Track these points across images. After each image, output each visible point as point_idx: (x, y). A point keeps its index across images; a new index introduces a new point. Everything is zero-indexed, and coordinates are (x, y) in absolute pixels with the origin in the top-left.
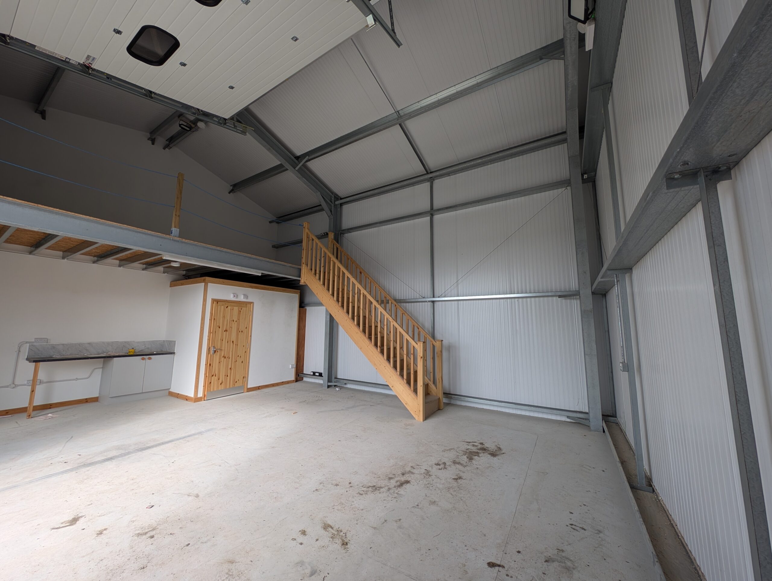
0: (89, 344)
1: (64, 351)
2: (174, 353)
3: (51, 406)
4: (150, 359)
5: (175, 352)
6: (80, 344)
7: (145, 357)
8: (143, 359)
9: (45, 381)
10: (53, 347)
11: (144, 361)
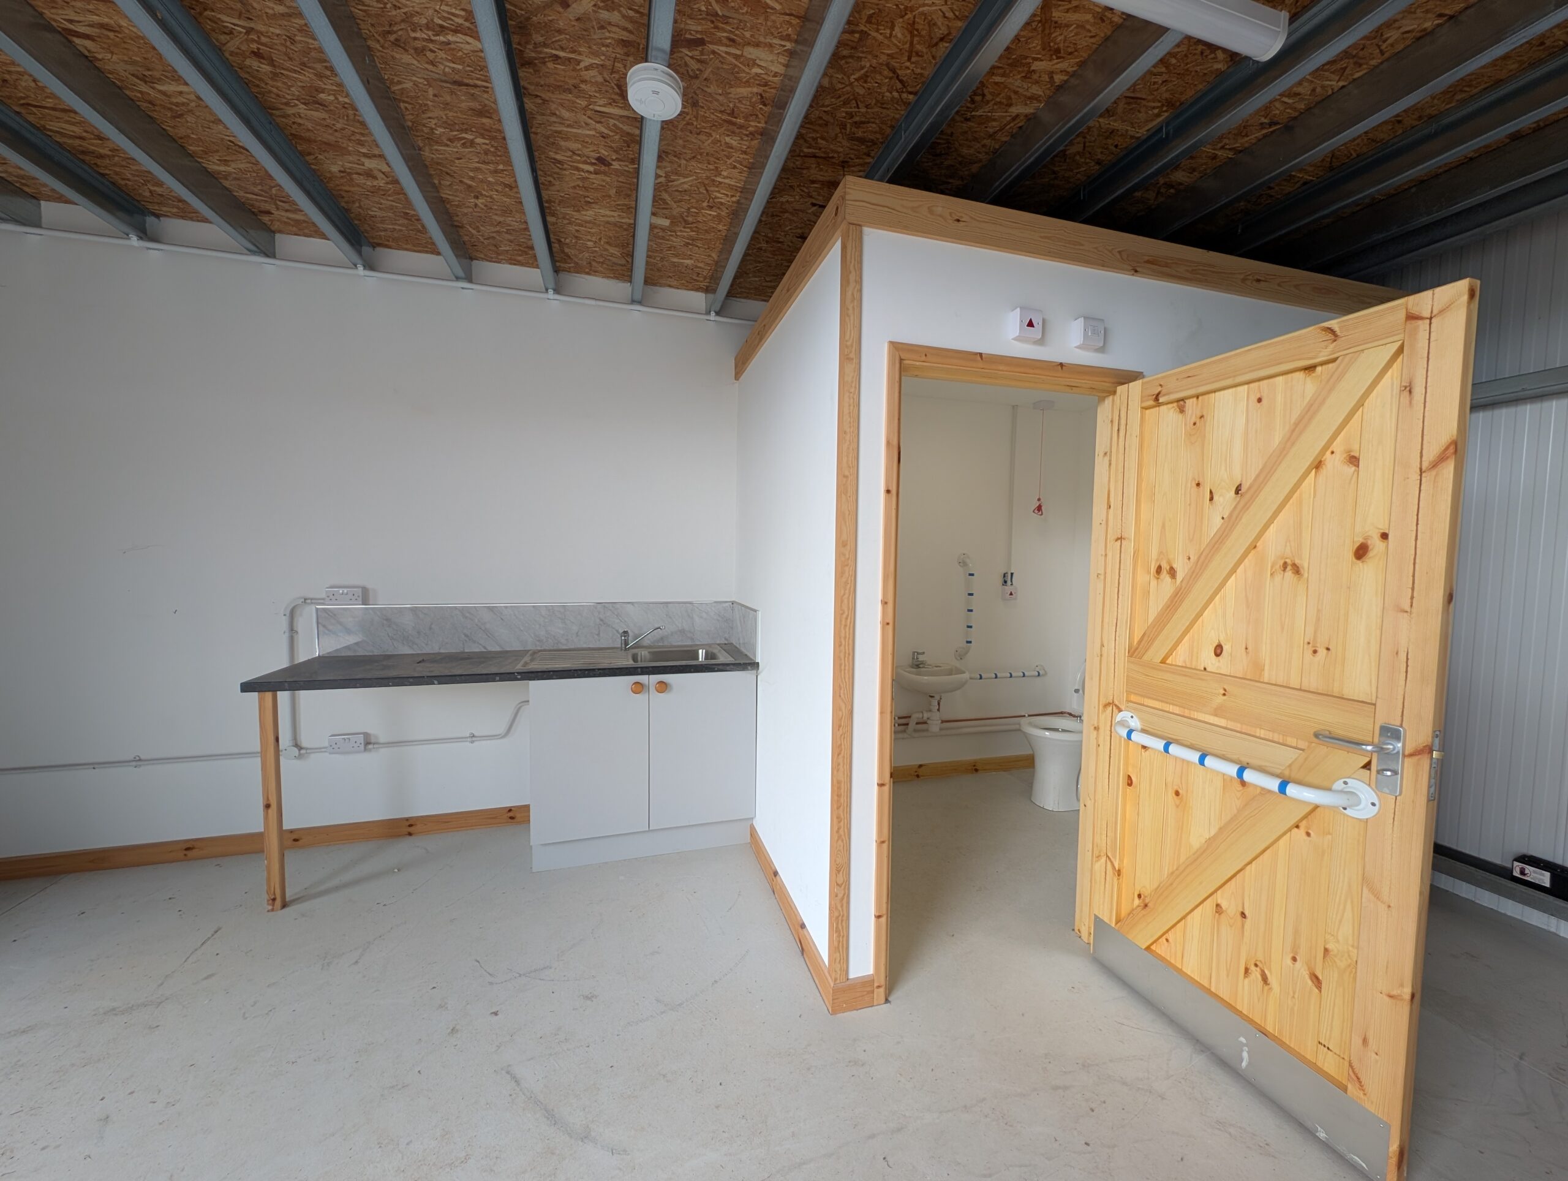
0: (491, 609)
1: (419, 632)
2: (755, 665)
3: (410, 826)
4: (663, 687)
5: (758, 660)
6: (466, 613)
7: (643, 679)
8: (638, 688)
9: (382, 740)
10: (387, 620)
11: (642, 698)
